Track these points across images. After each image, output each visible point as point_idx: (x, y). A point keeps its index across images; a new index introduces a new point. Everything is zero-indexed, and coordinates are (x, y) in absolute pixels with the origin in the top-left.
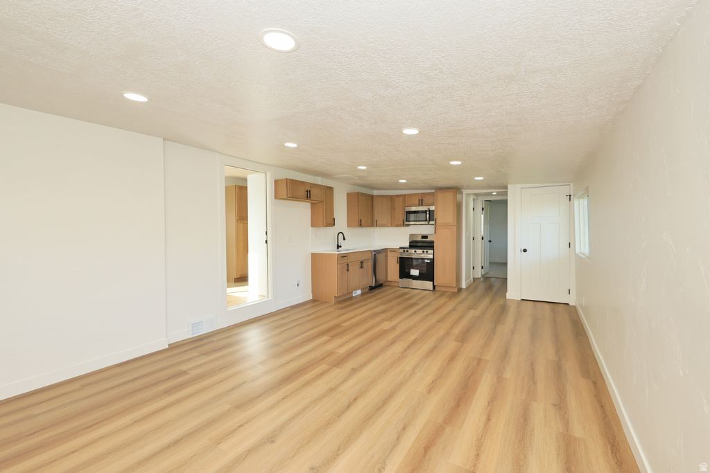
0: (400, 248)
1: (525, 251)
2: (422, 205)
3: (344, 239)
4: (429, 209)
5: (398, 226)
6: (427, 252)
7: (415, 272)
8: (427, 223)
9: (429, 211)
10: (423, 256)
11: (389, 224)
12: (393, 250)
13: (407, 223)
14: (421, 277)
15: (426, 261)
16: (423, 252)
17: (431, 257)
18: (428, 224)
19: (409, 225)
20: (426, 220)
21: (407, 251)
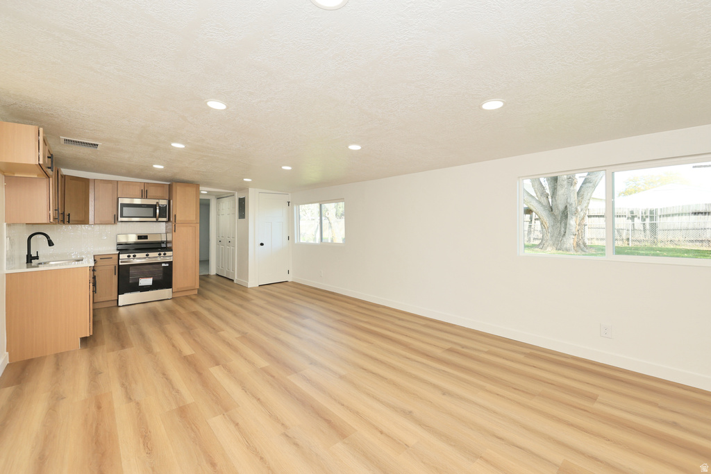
1: (262, 244)
2: (146, 198)
3: (51, 243)
4: (159, 203)
5: (104, 223)
7: (146, 282)
8: (154, 219)
10: (159, 260)
12: (107, 258)
13: (122, 219)
14: (156, 286)
15: (163, 265)
16: (160, 254)
17: (170, 259)
18: (157, 221)
20: (154, 216)
21: (134, 256)
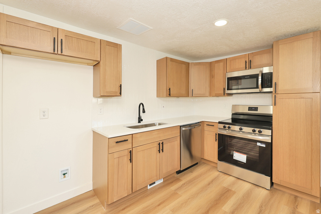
0: (220, 123)
2: (250, 68)
3: (143, 111)
4: (261, 72)
5: (218, 95)
6: (260, 132)
7: (240, 157)
9: (262, 74)
11: (208, 94)
12: (211, 125)
13: (230, 92)
14: (250, 165)
16: (254, 131)
17: (268, 140)
18: (260, 92)
19: (231, 95)
20: (257, 87)
21: (229, 128)
